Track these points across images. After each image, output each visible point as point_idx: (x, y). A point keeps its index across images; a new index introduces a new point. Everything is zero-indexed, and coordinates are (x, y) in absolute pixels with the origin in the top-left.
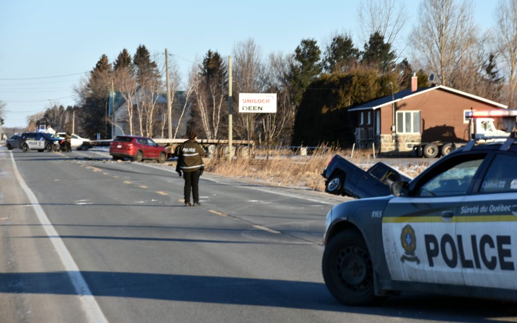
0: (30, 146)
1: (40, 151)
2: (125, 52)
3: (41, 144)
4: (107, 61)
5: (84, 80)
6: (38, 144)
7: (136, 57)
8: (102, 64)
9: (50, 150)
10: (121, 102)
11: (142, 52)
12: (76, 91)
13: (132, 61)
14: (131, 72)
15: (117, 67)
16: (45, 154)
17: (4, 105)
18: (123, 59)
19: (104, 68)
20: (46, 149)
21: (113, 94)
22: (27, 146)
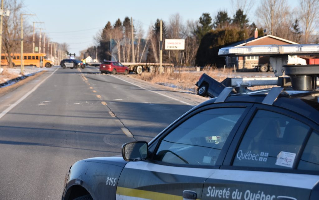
0: (67, 66)
1: (72, 68)
2: (119, 20)
3: (72, 65)
4: (110, 25)
5: (99, 34)
6: (70, 65)
7: (124, 22)
8: (108, 26)
9: (76, 68)
10: (115, 44)
11: (127, 20)
12: (95, 39)
13: (122, 24)
14: (122, 30)
15: (115, 27)
16: (74, 70)
17: (69, 46)
18: (118, 23)
19: (109, 28)
20: (74, 67)
21: (111, 40)
22: (65, 65)
